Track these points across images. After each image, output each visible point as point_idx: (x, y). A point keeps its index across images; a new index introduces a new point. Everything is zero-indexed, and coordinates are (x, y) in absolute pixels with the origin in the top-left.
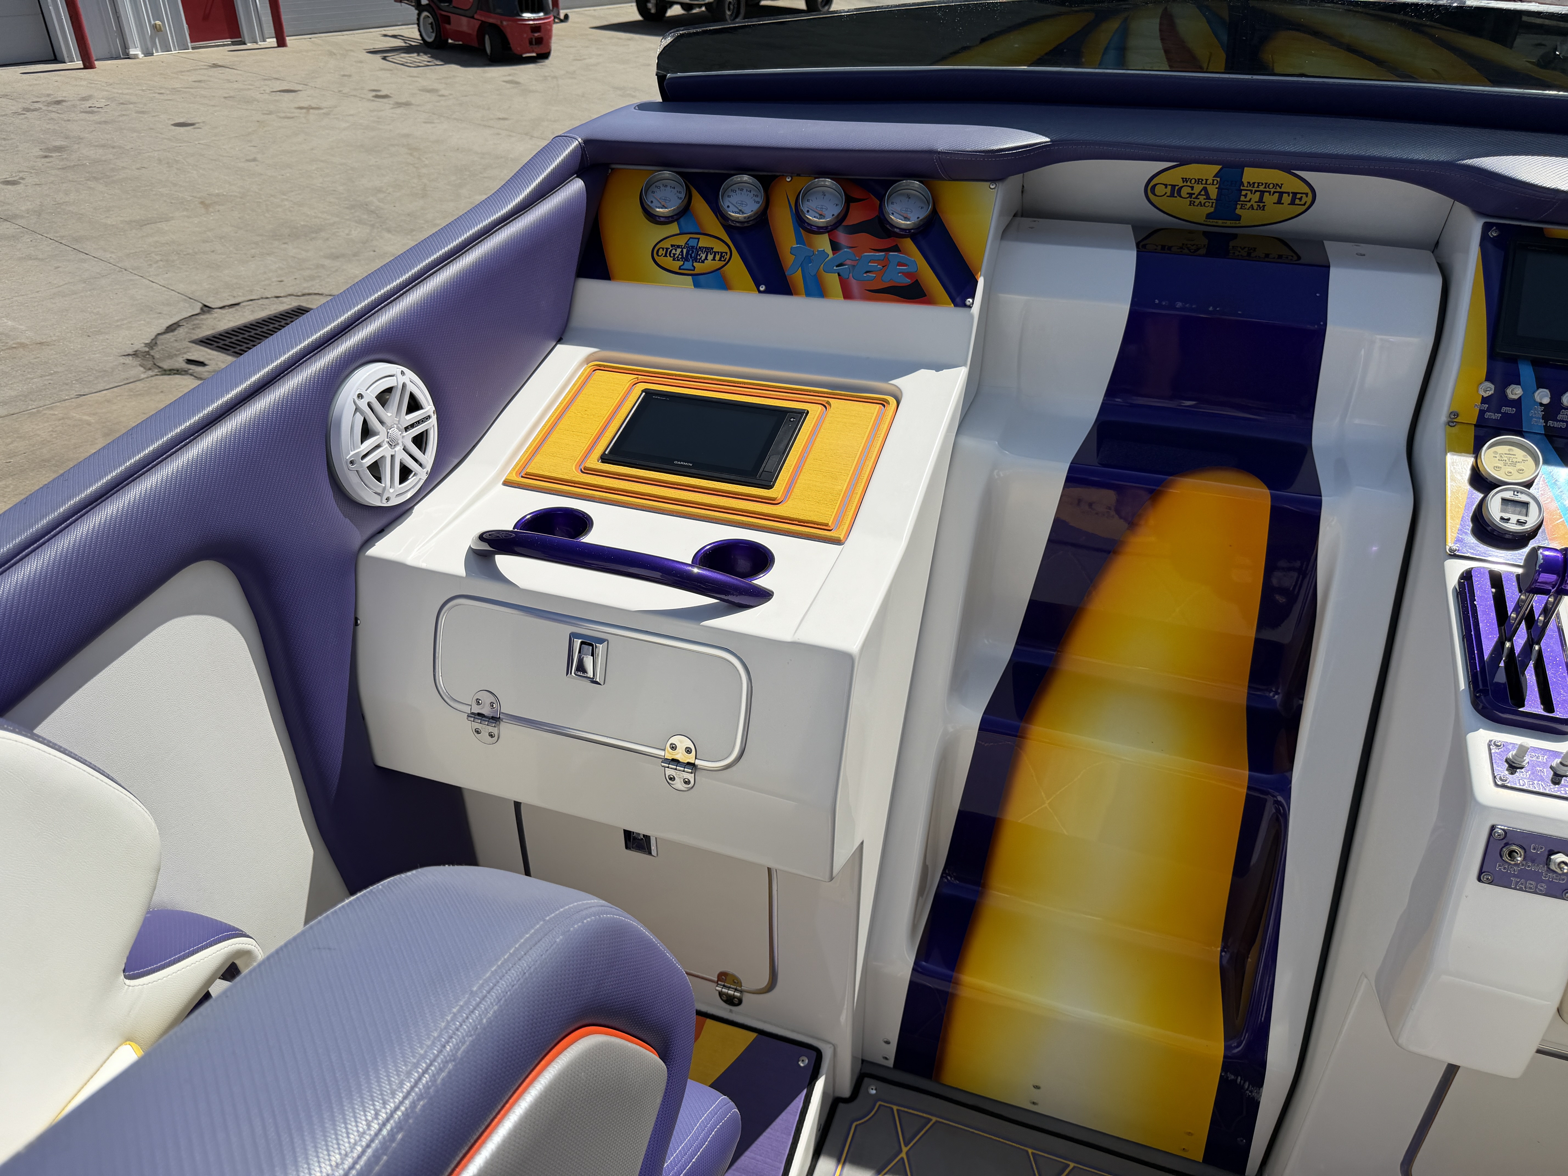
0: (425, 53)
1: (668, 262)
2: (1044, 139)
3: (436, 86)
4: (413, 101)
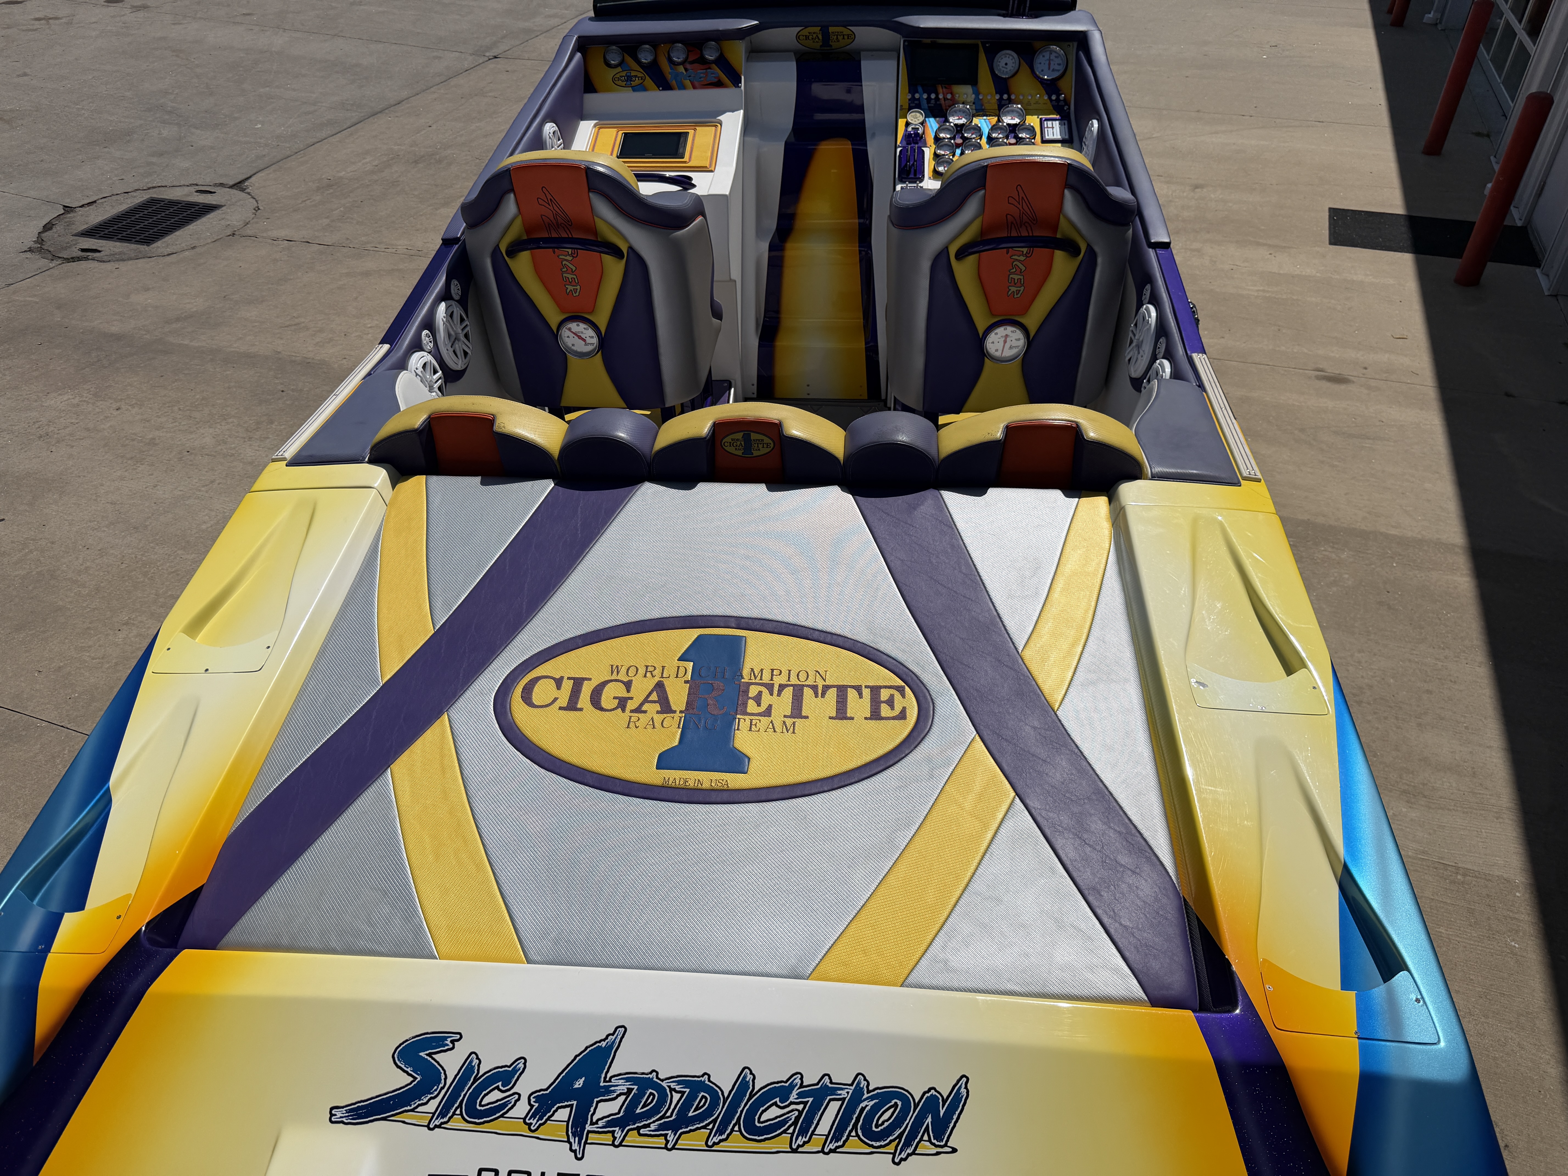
1: (620, 83)
2: (756, 22)
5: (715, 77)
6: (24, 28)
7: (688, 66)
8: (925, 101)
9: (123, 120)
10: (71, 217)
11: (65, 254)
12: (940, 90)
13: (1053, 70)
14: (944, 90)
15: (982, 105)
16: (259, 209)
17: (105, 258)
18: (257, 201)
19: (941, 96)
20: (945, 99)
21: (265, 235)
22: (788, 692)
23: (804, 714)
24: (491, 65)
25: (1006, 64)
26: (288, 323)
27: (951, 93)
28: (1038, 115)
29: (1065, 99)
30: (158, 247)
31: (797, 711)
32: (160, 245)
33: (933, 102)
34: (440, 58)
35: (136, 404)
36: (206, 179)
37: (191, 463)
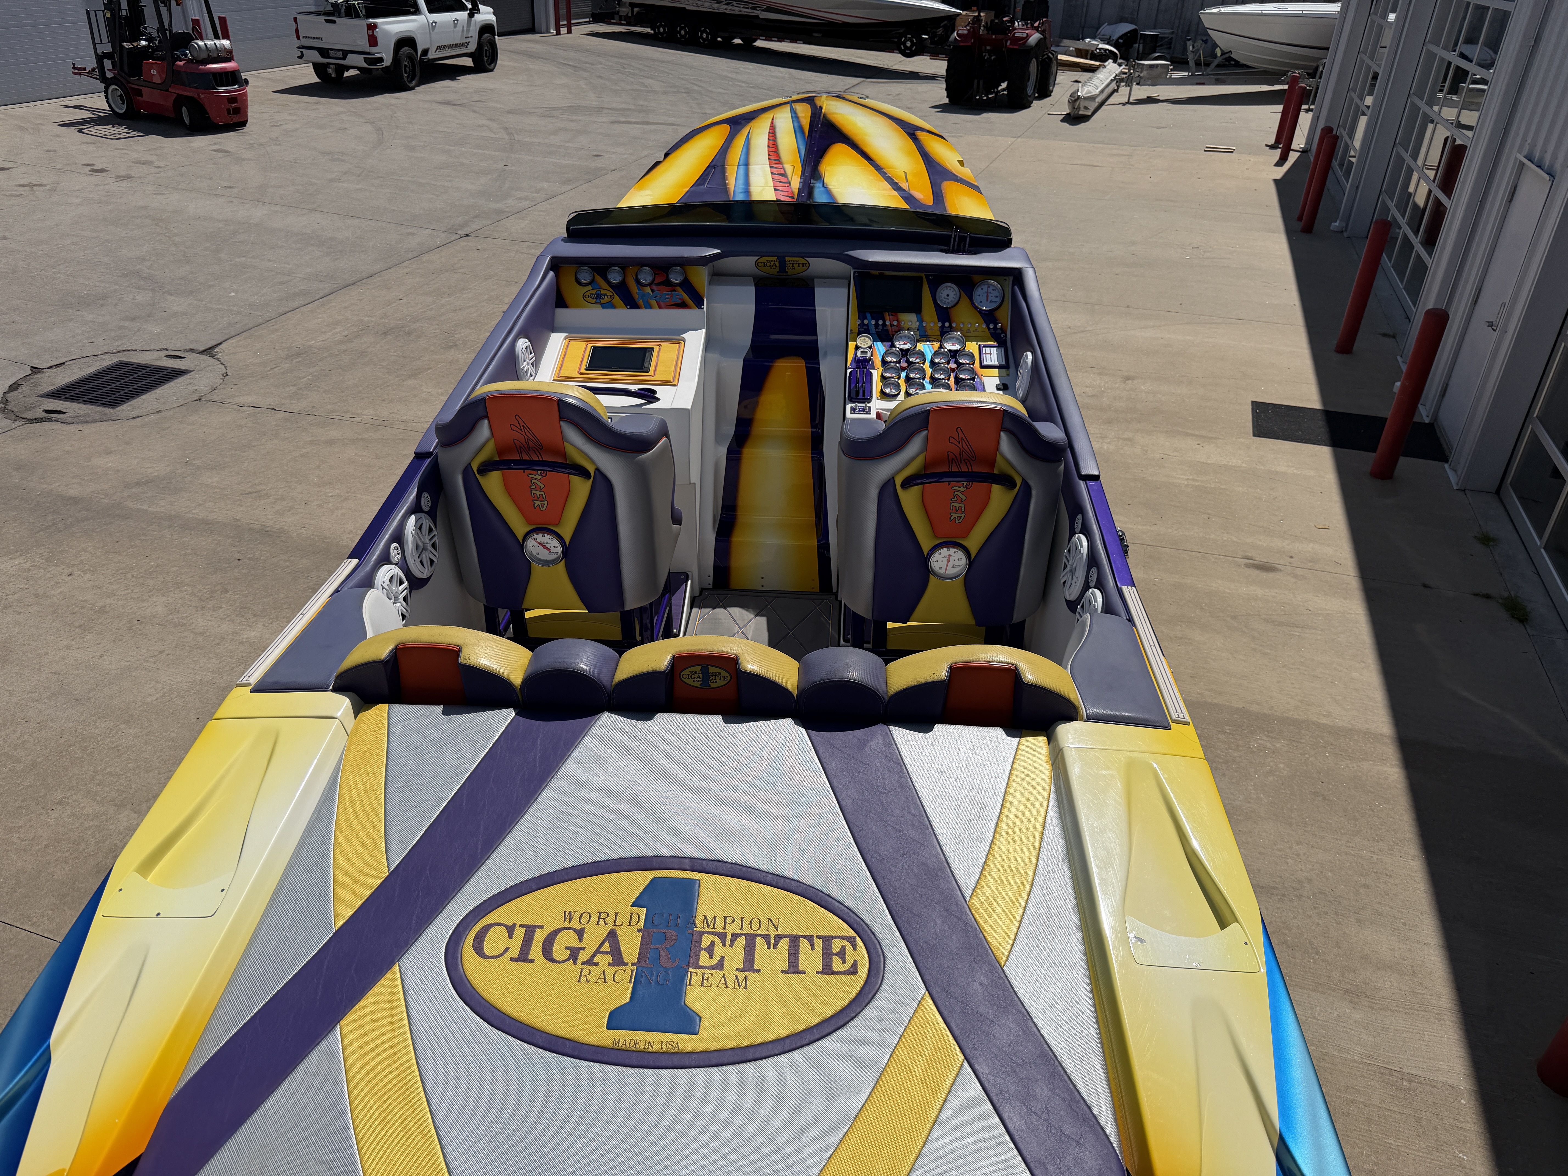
0: (120, 125)
1: (590, 300)
2: (718, 251)
3: (149, 158)
4: (133, 174)
5: (680, 299)
6: (8, 193)
7: (654, 287)
8: (874, 327)
9: (98, 284)
10: (38, 378)
11: (29, 415)
12: (887, 317)
13: (991, 302)
14: (891, 317)
15: (926, 332)
16: (227, 375)
17: (70, 420)
18: (225, 367)
19: (888, 323)
20: (892, 325)
21: (231, 401)
22: (741, 942)
23: (756, 967)
24: (463, 243)
25: (948, 295)
26: (249, 490)
27: (898, 321)
28: (977, 341)
29: (1002, 328)
30: (124, 410)
31: (749, 966)
32: (126, 409)
33: (880, 327)
34: (414, 234)
35: (89, 570)
36: (177, 344)
37: (140, 632)
